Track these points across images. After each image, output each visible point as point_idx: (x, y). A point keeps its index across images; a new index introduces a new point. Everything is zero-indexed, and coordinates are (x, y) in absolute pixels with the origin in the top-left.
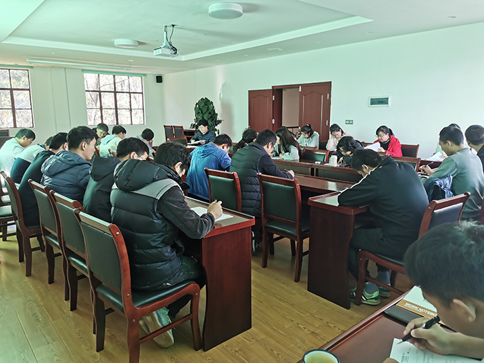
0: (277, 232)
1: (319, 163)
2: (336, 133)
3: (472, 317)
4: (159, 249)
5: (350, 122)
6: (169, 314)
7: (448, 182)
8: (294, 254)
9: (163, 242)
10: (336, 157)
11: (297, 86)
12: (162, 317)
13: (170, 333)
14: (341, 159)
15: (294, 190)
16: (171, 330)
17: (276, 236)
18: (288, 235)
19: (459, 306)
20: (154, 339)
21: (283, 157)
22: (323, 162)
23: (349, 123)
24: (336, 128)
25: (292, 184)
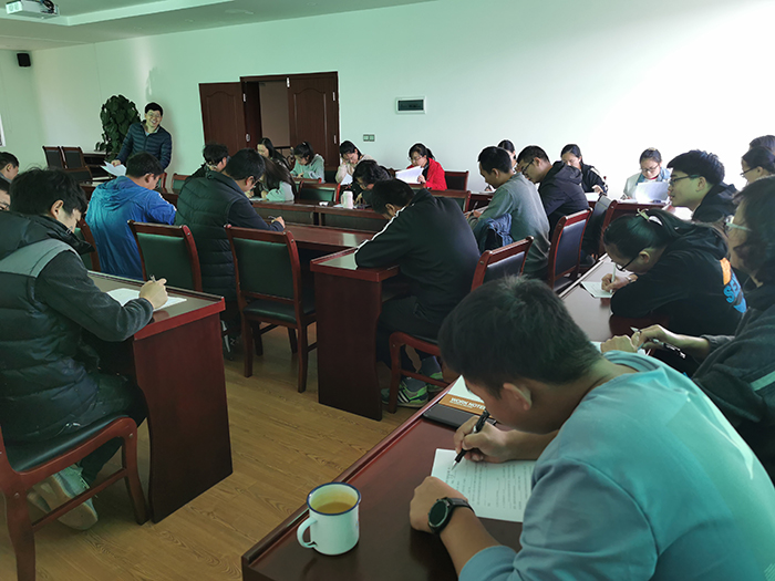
0: (266, 318)
1: (326, 204)
2: (350, 155)
3: (527, 403)
4: (49, 365)
5: (369, 138)
6: (84, 475)
7: (505, 224)
8: (294, 349)
9: (55, 351)
10: (351, 193)
11: (282, 78)
12: (71, 482)
13: (88, 505)
14: (360, 196)
15: (287, 249)
16: (90, 501)
17: (264, 325)
18: (283, 322)
19: (511, 391)
20: (60, 519)
21: (267, 197)
22: (332, 203)
23: (369, 140)
24: (349, 147)
25: (283, 239)
